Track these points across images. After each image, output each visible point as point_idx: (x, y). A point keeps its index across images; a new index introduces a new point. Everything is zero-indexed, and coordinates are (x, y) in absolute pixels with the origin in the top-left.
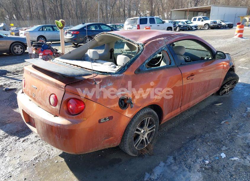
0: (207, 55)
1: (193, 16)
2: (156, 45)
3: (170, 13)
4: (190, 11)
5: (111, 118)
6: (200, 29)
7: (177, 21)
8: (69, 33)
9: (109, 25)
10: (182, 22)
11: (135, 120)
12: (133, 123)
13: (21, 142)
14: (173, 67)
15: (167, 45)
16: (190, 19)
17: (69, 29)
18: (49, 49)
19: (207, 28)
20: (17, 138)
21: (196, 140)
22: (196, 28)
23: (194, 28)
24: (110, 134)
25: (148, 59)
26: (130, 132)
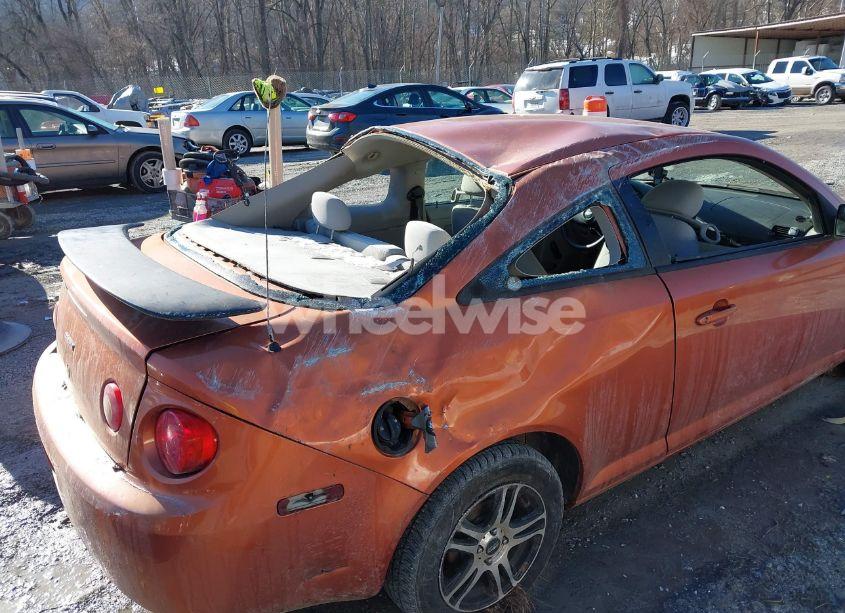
0: (800, 219)
1: (774, 55)
2: (568, 181)
3: (689, 46)
4: (766, 36)
5: (335, 492)
6: (800, 104)
7: (714, 72)
8: (322, 118)
9: (463, 89)
10: (731, 78)
11: (448, 499)
12: (439, 512)
13: (57, 524)
14: (632, 272)
15: (614, 184)
16: (763, 68)
17: (325, 106)
18: (229, 175)
19: (826, 100)
20: (50, 507)
21: (721, 585)
22: (782, 100)
23: (776, 100)
24: (332, 556)
25: (524, 241)
26: (424, 546)
